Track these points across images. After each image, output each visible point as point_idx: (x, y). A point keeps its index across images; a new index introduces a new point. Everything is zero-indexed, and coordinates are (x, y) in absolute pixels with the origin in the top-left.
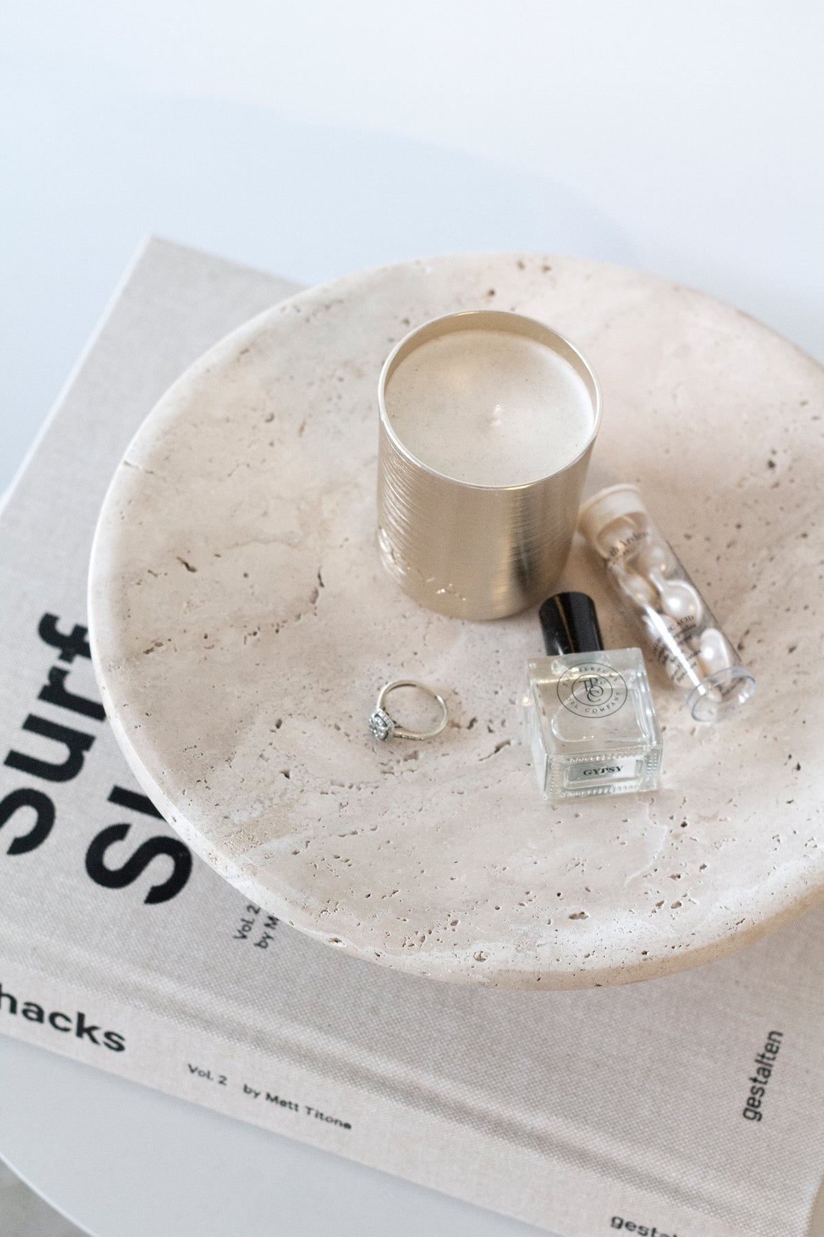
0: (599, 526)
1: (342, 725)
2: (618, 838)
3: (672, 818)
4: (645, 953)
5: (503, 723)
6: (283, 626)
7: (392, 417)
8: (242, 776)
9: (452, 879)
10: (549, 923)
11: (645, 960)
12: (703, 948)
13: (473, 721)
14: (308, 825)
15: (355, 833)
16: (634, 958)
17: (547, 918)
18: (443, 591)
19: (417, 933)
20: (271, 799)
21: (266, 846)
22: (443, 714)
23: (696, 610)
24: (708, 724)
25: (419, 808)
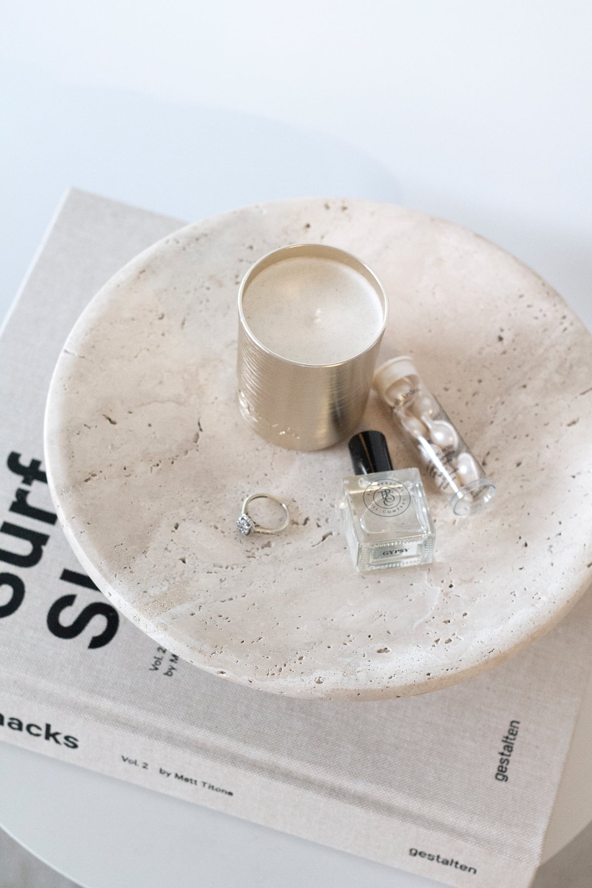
0: (387, 385)
1: (219, 526)
2: (407, 596)
3: (442, 582)
4: (429, 674)
5: (327, 520)
6: (176, 459)
7: (248, 318)
8: (154, 563)
9: (298, 628)
10: (364, 656)
11: (429, 679)
12: (467, 670)
13: (307, 520)
14: (199, 595)
15: (231, 599)
16: (421, 678)
17: (362, 653)
18: (284, 432)
19: (276, 666)
20: (174, 578)
21: (173, 611)
22: (287, 516)
23: (454, 440)
24: (464, 517)
25: (273, 580)
